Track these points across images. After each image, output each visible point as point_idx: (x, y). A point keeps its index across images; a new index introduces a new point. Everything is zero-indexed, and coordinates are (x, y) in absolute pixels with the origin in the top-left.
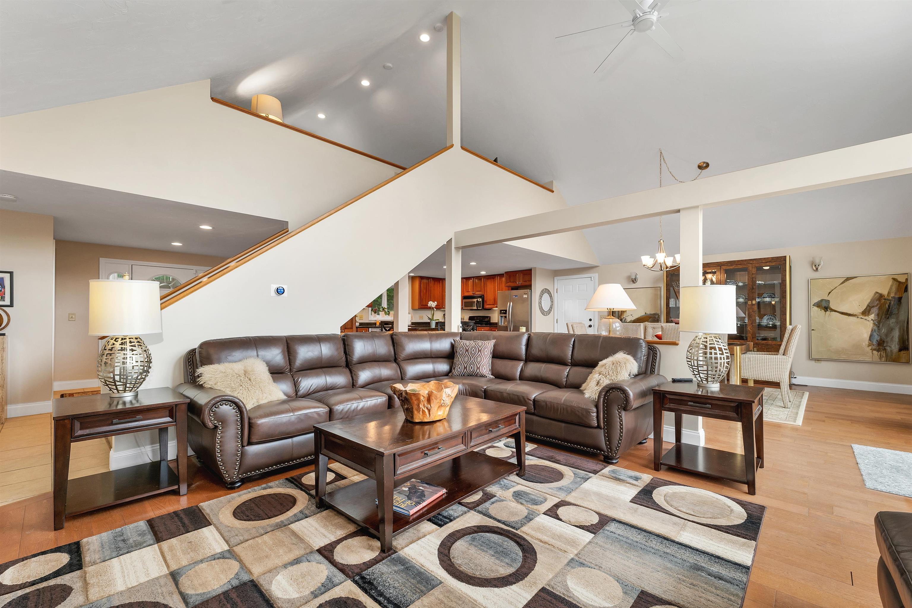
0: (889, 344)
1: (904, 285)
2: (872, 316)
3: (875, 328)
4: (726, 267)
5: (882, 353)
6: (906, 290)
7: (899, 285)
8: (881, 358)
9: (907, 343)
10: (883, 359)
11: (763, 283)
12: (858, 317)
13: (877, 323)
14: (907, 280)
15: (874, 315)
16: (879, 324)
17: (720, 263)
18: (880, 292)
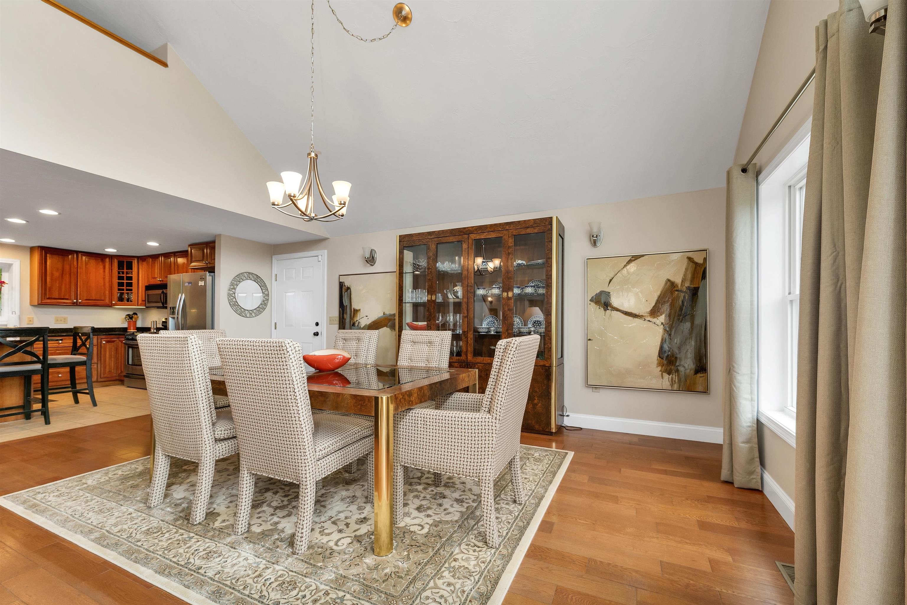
0: (682, 363)
1: (701, 268)
2: (662, 318)
3: (666, 336)
4: (475, 235)
5: (674, 376)
6: (704, 277)
7: (695, 268)
8: (672, 384)
9: (705, 361)
10: (676, 387)
11: (524, 262)
12: (645, 320)
13: (668, 329)
14: (705, 259)
15: (666, 316)
16: (671, 330)
17: (467, 229)
18: (672, 279)
